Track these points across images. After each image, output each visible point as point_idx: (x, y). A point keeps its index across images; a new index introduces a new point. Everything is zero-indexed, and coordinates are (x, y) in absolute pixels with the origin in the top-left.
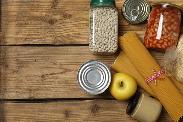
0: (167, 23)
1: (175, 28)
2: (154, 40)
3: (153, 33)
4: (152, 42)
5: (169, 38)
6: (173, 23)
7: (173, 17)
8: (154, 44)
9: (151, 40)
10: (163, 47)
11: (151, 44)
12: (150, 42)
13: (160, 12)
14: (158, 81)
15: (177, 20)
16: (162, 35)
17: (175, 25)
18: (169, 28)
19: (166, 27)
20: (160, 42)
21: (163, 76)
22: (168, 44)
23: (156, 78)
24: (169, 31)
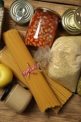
0: (45, 26)
1: (51, 31)
2: (31, 38)
3: (31, 33)
4: (30, 40)
5: (44, 39)
6: (50, 27)
7: (51, 22)
8: (31, 42)
9: (29, 38)
10: (38, 45)
11: (29, 42)
12: (28, 40)
13: (40, 15)
14: (31, 75)
15: (54, 25)
16: (39, 35)
17: (51, 29)
18: (46, 31)
19: (44, 30)
20: (36, 41)
21: (36, 71)
22: (42, 43)
23: (29, 72)
24: (46, 33)
